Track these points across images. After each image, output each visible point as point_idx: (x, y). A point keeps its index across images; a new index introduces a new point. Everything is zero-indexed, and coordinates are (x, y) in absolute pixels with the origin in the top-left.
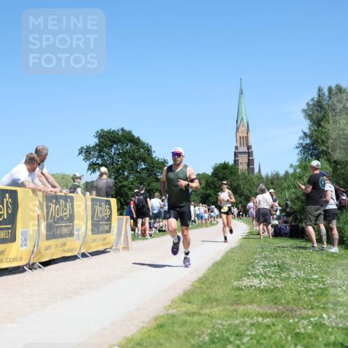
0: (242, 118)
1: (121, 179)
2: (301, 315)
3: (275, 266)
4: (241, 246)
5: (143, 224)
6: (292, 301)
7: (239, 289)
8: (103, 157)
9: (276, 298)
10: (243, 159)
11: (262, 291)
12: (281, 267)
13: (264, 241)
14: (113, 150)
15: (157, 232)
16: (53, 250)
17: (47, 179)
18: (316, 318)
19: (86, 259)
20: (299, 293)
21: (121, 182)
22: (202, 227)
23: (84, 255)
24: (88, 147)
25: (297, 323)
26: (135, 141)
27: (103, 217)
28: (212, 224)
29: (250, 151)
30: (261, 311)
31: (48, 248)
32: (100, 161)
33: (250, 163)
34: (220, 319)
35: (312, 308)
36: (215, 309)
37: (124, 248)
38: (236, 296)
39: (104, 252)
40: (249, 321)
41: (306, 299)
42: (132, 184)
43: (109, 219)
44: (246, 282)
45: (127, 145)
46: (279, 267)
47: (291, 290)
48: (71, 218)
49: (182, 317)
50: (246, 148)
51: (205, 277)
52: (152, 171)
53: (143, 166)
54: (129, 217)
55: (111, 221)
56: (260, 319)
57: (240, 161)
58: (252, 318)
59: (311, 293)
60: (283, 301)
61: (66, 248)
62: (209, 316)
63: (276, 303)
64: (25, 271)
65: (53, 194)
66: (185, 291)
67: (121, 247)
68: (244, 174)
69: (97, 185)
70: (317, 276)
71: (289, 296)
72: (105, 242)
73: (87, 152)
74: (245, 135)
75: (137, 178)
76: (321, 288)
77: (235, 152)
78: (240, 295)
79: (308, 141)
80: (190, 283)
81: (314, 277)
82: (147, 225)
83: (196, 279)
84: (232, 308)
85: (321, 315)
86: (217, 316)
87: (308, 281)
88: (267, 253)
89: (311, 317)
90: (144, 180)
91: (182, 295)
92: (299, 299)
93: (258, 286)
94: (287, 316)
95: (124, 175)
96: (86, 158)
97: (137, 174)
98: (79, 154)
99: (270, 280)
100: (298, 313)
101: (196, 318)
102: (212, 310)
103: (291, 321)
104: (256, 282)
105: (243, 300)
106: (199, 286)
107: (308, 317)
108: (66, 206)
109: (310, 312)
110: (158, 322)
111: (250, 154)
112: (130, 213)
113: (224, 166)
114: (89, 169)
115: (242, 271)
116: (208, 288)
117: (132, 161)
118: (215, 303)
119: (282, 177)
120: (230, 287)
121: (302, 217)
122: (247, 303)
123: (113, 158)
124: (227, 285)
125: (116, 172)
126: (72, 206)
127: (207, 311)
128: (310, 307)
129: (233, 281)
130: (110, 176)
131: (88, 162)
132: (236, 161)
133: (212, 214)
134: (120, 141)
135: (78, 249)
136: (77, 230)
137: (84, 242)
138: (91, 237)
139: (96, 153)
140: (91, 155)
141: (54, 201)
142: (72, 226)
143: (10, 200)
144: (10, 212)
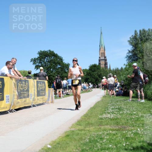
0: (102, 45)
2: (128, 129)
3: (117, 108)
4: (102, 100)
5: (59, 92)
6: (125, 124)
7: (101, 119)
8: (41, 62)
9: (118, 122)
10: (103, 62)
11: (111, 119)
12: (120, 109)
13: (113, 98)
14: (46, 60)
15: (66, 95)
17: (17, 72)
18: (135, 131)
19: (35, 107)
20: (127, 120)
21: (49, 73)
22: (85, 92)
24: (35, 59)
25: (127, 133)
26: (55, 56)
27: (42, 89)
28: (89, 91)
29: (106, 59)
30: (111, 128)
31: (18, 103)
32: (40, 65)
33: (106, 64)
34: (94, 132)
35: (133, 127)
36: (91, 128)
37: (51, 102)
38: (100, 122)
39: (42, 104)
40: (106, 133)
41: (131, 122)
42: (55, 74)
44: (104, 116)
45: (52, 57)
46: (119, 109)
47: (124, 119)
49: (77, 132)
50: (104, 57)
51: (87, 114)
52: (63, 68)
53: (59, 67)
54: (53, 89)
55: (45, 91)
56: (111, 132)
57: (101, 63)
58: (107, 131)
59: (133, 120)
60: (121, 124)
61: (26, 103)
62: (88, 131)
63: (117, 125)
64: (8, 113)
65: (20, 79)
66: (78, 120)
67: (50, 102)
68: (103, 69)
70: (135, 113)
71: (123, 121)
73: (34, 61)
74: (103, 52)
75: (57, 71)
76: (137, 118)
77: (99, 60)
78: (102, 122)
79: (131, 54)
80: (80, 117)
81: (134, 113)
82: (61, 92)
83: (83, 115)
84: (99, 127)
85: (137, 129)
86: (92, 131)
87: (132, 115)
88: (114, 103)
89: (133, 130)
90: (60, 72)
91: (77, 122)
92: (128, 123)
93: (110, 117)
94: (123, 130)
95: (51, 70)
96: (34, 64)
97: (56, 70)
98: (31, 61)
99: (115, 115)
100: (127, 128)
101: (83, 132)
102: (90, 128)
103: (124, 132)
104: (109, 116)
105: (103, 123)
106: (84, 118)
107: (132, 130)
108: (25, 84)
109: (132, 128)
110: (67, 134)
111: (105, 60)
112: (53, 87)
113: (94, 66)
114: (35, 68)
115: (103, 111)
116: (88, 119)
117: (54, 64)
118: (91, 125)
119: (120, 70)
120: (98, 118)
121: (129, 87)
122: (105, 125)
123: (46, 63)
124: (97, 117)
125: (47, 69)
127: (88, 129)
128: (132, 126)
129: (99, 115)
130: (44, 71)
131: (35, 65)
132: (99, 63)
133: (90, 87)
134: (49, 56)
135: (31, 103)
136: (31, 95)
137: (34, 100)
138: (36, 98)
139: (38, 61)
140: (36, 62)
141: (20, 82)
142: (28, 93)
143: (1, 82)
144: (1, 87)
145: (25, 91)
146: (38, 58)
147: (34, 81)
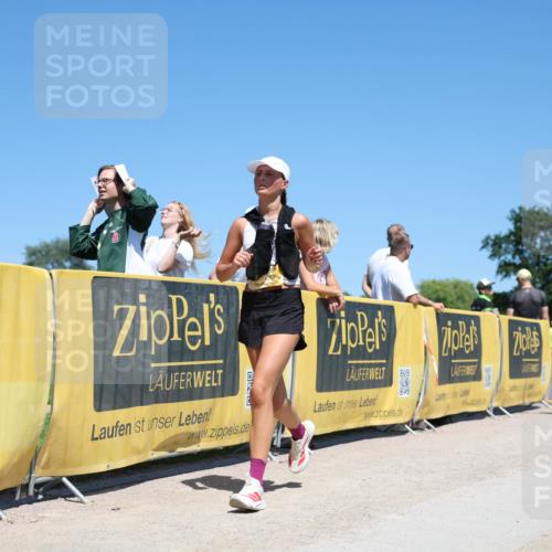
16: (449, 400)
19: (501, 417)
23: (497, 411)
24: (497, 237)
27: (528, 351)
31: (443, 396)
32: (517, 260)
39: (529, 407)
43: (539, 354)
48: (477, 352)
55: (540, 358)
61: (470, 398)
64: (407, 431)
69: (514, 298)
72: (532, 391)
73: (495, 245)
96: (493, 255)
98: (483, 247)
108: (468, 332)
114: (498, 272)
125: (544, 277)
126: (479, 332)
131: (497, 262)
135: (488, 400)
136: (488, 370)
137: (498, 390)
138: (508, 382)
139: (511, 246)
140: (502, 251)
141: (449, 323)
142: (479, 364)
143: (384, 321)
144: (384, 339)
145: (468, 357)
146: (507, 237)
147: (500, 322)
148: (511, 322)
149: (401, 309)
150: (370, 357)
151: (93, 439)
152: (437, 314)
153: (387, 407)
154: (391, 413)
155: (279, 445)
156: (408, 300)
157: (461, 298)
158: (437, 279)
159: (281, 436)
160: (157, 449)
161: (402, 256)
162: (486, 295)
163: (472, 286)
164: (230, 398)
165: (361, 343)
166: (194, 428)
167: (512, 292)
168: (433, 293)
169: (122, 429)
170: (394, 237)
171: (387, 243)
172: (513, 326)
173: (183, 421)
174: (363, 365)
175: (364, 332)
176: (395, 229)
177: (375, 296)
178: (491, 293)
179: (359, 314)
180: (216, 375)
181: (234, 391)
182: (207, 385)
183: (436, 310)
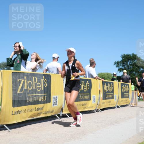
1: (132, 75)
14: (129, 63)
19: (119, 108)
21: (132, 76)
23: (118, 107)
24: (118, 62)
27: (126, 91)
31: (104, 103)
32: (123, 68)
39: (126, 106)
43: (128, 92)
45: (135, 61)
53: (142, 70)
61: (111, 103)
64: (95, 112)
67: (133, 104)
69: (122, 78)
72: (127, 101)
73: (117, 64)
75: (139, 74)
95: (133, 73)
96: (117, 66)
98: (114, 64)
108: (110, 86)
114: (118, 71)
117: (137, 67)
123: (129, 66)
125: (130, 72)
126: (113, 86)
131: (118, 68)
134: (131, 59)
135: (115, 104)
136: (115, 96)
137: (118, 101)
138: (121, 99)
139: (121, 64)
140: (119, 65)
141: (106, 84)
142: (113, 95)
143: (89, 83)
144: (89, 88)
145: (110, 93)
146: (120, 62)
147: (118, 84)
148: (121, 83)
149: (93, 80)
150: (85, 93)
151: (12, 115)
152: (102, 82)
153: (89, 106)
154: (90, 107)
155: (61, 116)
156: (95, 78)
157: (108, 77)
158: (103, 73)
159: (62, 113)
160: (29, 117)
161: (93, 66)
162: (115, 77)
163: (111, 74)
164: (48, 104)
165: (83, 89)
166: (39, 111)
167: (122, 76)
168: (101, 76)
169: (20, 112)
170: (91, 62)
171: (90, 63)
172: (122, 85)
173: (36, 110)
174: (83, 95)
175: (83, 86)
176: (92, 60)
177: (86, 77)
178: (116, 76)
179: (82, 81)
180: (45, 98)
181: (49, 102)
182: (42, 100)
183: (102, 81)
